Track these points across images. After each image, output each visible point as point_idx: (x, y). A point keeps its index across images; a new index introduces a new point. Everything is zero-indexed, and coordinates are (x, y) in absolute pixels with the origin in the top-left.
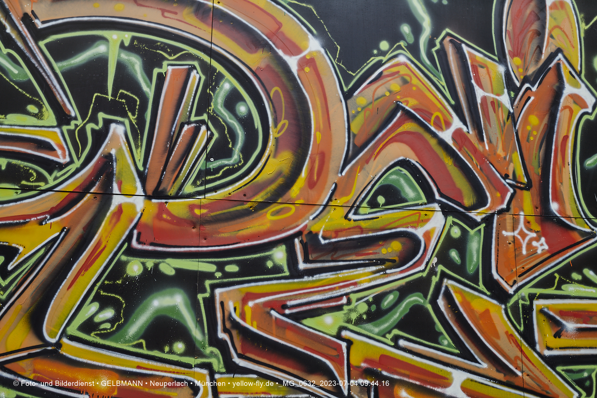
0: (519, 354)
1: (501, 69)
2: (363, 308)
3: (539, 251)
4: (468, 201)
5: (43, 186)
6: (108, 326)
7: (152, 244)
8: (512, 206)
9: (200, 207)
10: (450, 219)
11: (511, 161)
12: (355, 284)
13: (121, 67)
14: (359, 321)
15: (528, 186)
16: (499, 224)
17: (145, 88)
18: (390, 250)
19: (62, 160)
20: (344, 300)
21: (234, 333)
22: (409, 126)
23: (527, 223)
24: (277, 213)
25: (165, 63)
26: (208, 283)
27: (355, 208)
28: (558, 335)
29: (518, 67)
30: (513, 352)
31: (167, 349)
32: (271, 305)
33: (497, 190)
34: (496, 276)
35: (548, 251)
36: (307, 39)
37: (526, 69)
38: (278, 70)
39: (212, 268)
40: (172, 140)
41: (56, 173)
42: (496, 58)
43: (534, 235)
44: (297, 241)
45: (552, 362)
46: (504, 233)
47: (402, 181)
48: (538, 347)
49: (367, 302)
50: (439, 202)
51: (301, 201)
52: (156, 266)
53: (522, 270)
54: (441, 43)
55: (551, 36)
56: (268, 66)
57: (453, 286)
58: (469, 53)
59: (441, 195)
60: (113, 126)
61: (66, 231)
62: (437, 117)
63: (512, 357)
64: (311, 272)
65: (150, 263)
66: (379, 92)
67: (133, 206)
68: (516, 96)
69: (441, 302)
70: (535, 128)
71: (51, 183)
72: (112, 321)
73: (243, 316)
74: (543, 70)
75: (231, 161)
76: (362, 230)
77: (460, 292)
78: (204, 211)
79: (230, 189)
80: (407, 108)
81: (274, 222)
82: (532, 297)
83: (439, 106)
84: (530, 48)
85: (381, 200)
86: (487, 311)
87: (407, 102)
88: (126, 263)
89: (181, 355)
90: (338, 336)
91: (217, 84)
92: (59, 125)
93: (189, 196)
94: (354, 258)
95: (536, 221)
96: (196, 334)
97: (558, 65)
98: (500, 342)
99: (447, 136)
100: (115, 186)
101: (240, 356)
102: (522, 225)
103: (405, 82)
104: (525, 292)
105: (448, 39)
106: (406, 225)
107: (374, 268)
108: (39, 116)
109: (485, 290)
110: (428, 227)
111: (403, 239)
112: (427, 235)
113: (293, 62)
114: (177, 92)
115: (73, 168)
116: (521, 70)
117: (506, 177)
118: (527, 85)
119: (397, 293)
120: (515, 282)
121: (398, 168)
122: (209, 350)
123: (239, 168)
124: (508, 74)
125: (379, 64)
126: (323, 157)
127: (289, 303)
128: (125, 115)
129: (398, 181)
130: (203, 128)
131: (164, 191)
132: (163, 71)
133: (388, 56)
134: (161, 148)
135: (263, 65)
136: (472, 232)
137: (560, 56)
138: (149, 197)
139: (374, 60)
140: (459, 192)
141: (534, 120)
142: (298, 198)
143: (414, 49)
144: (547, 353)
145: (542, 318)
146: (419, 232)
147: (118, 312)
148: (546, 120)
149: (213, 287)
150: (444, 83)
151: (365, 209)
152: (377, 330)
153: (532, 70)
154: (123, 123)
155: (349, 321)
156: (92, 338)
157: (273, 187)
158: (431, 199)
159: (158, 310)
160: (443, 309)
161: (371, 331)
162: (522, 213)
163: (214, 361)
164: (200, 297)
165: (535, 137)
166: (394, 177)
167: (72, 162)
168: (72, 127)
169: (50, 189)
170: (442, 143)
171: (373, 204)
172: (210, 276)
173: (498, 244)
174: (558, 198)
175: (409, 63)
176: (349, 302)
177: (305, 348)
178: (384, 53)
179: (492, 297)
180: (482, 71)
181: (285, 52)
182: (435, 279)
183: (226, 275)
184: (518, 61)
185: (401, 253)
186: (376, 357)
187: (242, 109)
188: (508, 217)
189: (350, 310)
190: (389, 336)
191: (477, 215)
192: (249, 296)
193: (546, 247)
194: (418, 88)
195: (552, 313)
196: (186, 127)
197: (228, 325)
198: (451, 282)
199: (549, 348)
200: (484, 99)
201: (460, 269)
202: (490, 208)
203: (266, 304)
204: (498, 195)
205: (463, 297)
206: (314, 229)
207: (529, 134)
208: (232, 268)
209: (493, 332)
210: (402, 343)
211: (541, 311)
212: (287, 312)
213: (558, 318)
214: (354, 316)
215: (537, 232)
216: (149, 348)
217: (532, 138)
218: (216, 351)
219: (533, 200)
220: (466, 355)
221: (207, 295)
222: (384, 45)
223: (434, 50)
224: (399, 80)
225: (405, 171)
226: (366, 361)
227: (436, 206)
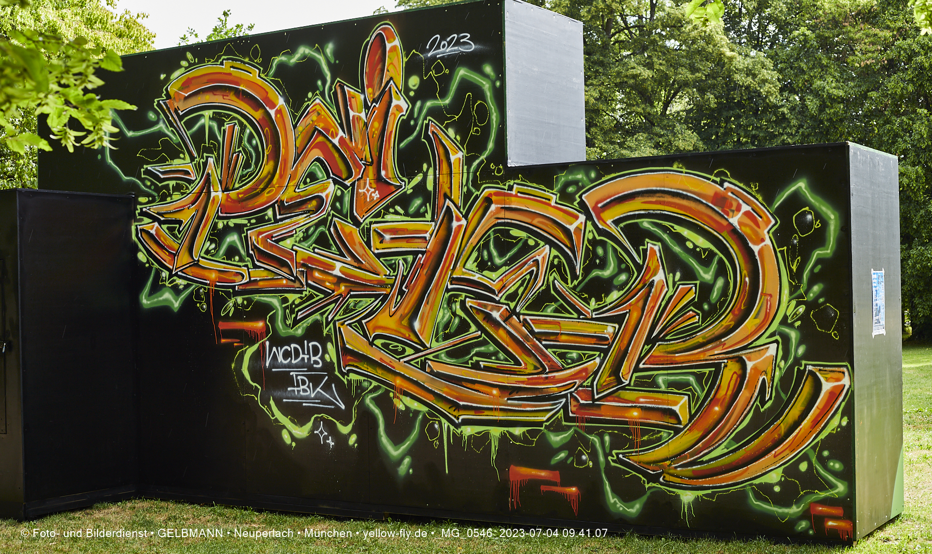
0: (364, 253)
1: (362, 97)
2: (301, 235)
3: (375, 199)
4: (344, 177)
5: (188, 192)
6: (213, 251)
7: (226, 213)
8: (364, 176)
9: (241, 193)
10: (337, 186)
11: (364, 150)
12: (298, 224)
13: (210, 128)
14: (300, 241)
15: (372, 163)
16: (357, 186)
17: (219, 138)
18: (312, 205)
19: (193, 179)
20: (294, 232)
21: (255, 250)
22: (320, 139)
23: (370, 184)
24: (268, 192)
25: (225, 123)
26: (245, 229)
27: (298, 186)
28: (381, 242)
29: (370, 94)
30: (361, 251)
31: (233, 259)
32: (267, 237)
33: (357, 167)
34: (355, 214)
35: (379, 198)
36: (278, 99)
37: (374, 95)
38: (267, 118)
39: (246, 222)
40: (230, 162)
41: (192, 185)
42: (360, 91)
43: (373, 190)
44: (276, 205)
45: (379, 256)
46: (360, 190)
47: (317, 168)
48: (372, 249)
49: (303, 232)
50: (332, 178)
51: (277, 185)
52: (227, 222)
53: (367, 210)
54: (335, 87)
55: (388, 71)
56: (263, 117)
57: (337, 221)
58: (348, 90)
59: (333, 174)
60: (209, 159)
61: (197, 211)
62: (332, 131)
63: (361, 255)
64: (282, 220)
65: (225, 222)
66: (307, 123)
67: (218, 196)
68: (368, 112)
69: (332, 229)
70: (377, 129)
71: (191, 190)
72: (214, 249)
73: (258, 244)
74: (383, 93)
75: (251, 170)
76: (301, 197)
77: (340, 223)
78: (242, 195)
79: (251, 183)
80: (319, 129)
81: (268, 197)
82: (371, 223)
83: (333, 125)
84: (376, 80)
85: (308, 180)
86: (351, 232)
87: (319, 125)
88: (218, 222)
89: (238, 262)
90: (292, 249)
91: (244, 131)
92: (191, 162)
93: (237, 189)
94: (298, 211)
95: (374, 182)
96: (242, 252)
97: (390, 87)
98: (356, 247)
99: (336, 141)
100: (211, 187)
101: (258, 261)
102: (368, 186)
103: (319, 114)
104: (368, 221)
105: (338, 84)
106: (318, 192)
107: (305, 215)
108: (184, 159)
109: (351, 222)
110: (327, 192)
111: (317, 199)
112: (327, 196)
113: (272, 112)
114: (231, 138)
115: (197, 181)
116: (371, 96)
117: (361, 160)
118: (374, 104)
119: (314, 226)
120: (364, 216)
121: (315, 162)
122: (247, 259)
123: (254, 172)
124: (365, 99)
125: (308, 106)
126: (285, 161)
127: (274, 235)
128: (213, 153)
129: (315, 169)
130: (241, 154)
131: (228, 188)
132: (225, 128)
133: (312, 101)
134: (226, 167)
135: (261, 118)
136: (346, 192)
137: (392, 82)
138: (223, 192)
139: (306, 104)
140: (341, 171)
141: (376, 125)
142: (276, 184)
143: (322, 94)
144: (376, 251)
145: (375, 233)
146: (323, 195)
147: (216, 245)
148: (382, 124)
149: (247, 230)
150: (336, 112)
151: (302, 186)
152: (306, 245)
153: (377, 94)
154: (212, 157)
155: (296, 242)
156: (208, 257)
157: (267, 180)
158: (329, 177)
159: (229, 243)
160: (333, 233)
161: (304, 246)
162: (368, 179)
163: (248, 263)
164: (243, 235)
165: (376, 134)
166: (313, 167)
167: (196, 179)
168: (195, 162)
169: (190, 193)
170: (334, 145)
171: (305, 183)
172: (245, 225)
173: (357, 197)
174: (385, 168)
175: (320, 102)
176: (296, 233)
177: (280, 256)
178: (309, 100)
179: (353, 225)
180: (353, 100)
181: (270, 108)
182: (330, 218)
183: (252, 224)
184: (370, 90)
185: (316, 206)
186: (306, 258)
187: (254, 142)
188: (362, 181)
189: (296, 236)
190: (311, 248)
191: (348, 183)
192: (260, 233)
193: (378, 196)
194: (325, 117)
195: (379, 231)
196: (234, 155)
197: (253, 247)
198: (336, 219)
199: (377, 249)
200: (354, 116)
201: (340, 212)
202: (354, 178)
203: (266, 236)
204: (358, 170)
205: (341, 226)
206: (282, 199)
207: (374, 133)
208: (253, 221)
209: (353, 243)
210: (316, 250)
211: (375, 230)
212: (273, 239)
213: (382, 233)
214: (298, 239)
215: (374, 188)
216: (227, 260)
217: (375, 136)
218: (249, 259)
219: (373, 171)
220: (342, 255)
221: (245, 234)
222: (310, 95)
223: (331, 92)
224: (316, 113)
225: (318, 164)
226: (302, 260)
227: (331, 180)
